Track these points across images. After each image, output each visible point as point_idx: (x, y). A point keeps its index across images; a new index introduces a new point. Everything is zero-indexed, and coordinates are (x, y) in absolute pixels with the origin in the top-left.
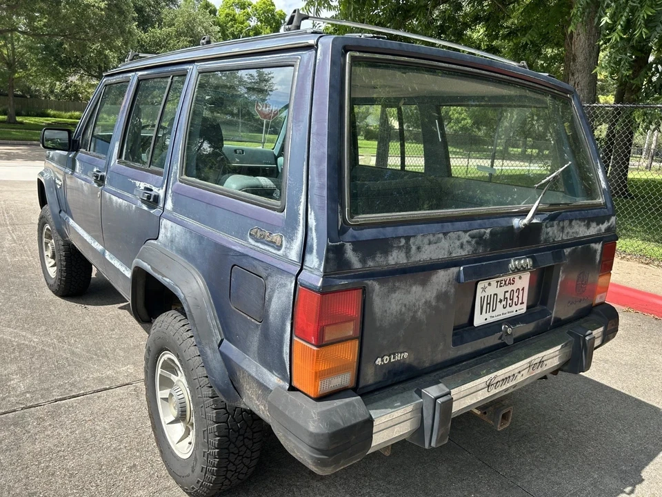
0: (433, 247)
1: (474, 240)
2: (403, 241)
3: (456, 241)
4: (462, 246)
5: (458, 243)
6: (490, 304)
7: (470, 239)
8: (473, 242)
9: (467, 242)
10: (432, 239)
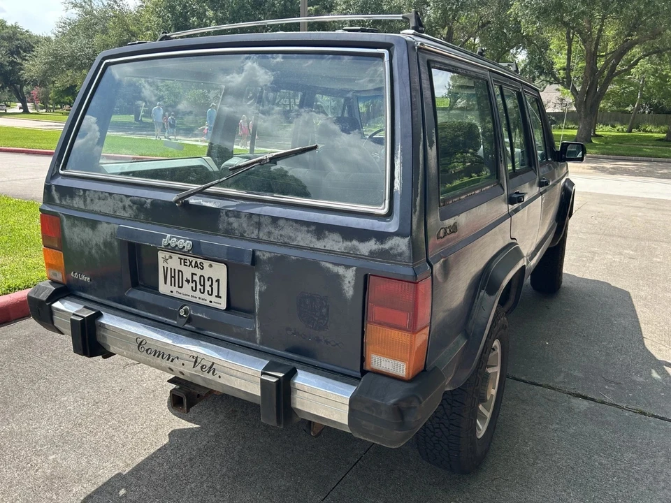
0: (102, 202)
1: (136, 206)
2: (82, 193)
3: (119, 202)
4: (124, 208)
5: (121, 205)
6: (174, 277)
7: (132, 205)
8: (134, 208)
9: (129, 206)
10: (101, 196)
